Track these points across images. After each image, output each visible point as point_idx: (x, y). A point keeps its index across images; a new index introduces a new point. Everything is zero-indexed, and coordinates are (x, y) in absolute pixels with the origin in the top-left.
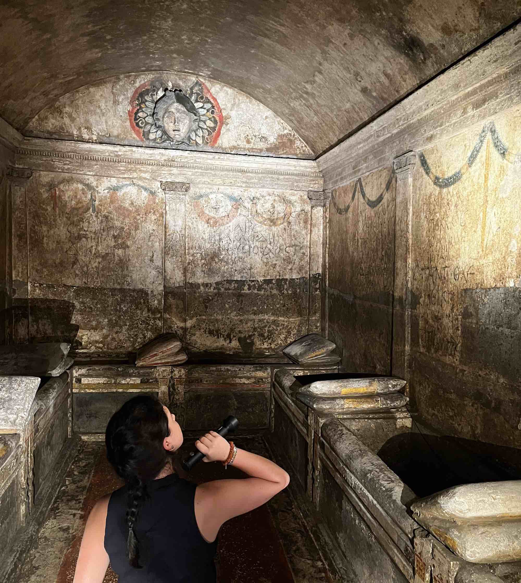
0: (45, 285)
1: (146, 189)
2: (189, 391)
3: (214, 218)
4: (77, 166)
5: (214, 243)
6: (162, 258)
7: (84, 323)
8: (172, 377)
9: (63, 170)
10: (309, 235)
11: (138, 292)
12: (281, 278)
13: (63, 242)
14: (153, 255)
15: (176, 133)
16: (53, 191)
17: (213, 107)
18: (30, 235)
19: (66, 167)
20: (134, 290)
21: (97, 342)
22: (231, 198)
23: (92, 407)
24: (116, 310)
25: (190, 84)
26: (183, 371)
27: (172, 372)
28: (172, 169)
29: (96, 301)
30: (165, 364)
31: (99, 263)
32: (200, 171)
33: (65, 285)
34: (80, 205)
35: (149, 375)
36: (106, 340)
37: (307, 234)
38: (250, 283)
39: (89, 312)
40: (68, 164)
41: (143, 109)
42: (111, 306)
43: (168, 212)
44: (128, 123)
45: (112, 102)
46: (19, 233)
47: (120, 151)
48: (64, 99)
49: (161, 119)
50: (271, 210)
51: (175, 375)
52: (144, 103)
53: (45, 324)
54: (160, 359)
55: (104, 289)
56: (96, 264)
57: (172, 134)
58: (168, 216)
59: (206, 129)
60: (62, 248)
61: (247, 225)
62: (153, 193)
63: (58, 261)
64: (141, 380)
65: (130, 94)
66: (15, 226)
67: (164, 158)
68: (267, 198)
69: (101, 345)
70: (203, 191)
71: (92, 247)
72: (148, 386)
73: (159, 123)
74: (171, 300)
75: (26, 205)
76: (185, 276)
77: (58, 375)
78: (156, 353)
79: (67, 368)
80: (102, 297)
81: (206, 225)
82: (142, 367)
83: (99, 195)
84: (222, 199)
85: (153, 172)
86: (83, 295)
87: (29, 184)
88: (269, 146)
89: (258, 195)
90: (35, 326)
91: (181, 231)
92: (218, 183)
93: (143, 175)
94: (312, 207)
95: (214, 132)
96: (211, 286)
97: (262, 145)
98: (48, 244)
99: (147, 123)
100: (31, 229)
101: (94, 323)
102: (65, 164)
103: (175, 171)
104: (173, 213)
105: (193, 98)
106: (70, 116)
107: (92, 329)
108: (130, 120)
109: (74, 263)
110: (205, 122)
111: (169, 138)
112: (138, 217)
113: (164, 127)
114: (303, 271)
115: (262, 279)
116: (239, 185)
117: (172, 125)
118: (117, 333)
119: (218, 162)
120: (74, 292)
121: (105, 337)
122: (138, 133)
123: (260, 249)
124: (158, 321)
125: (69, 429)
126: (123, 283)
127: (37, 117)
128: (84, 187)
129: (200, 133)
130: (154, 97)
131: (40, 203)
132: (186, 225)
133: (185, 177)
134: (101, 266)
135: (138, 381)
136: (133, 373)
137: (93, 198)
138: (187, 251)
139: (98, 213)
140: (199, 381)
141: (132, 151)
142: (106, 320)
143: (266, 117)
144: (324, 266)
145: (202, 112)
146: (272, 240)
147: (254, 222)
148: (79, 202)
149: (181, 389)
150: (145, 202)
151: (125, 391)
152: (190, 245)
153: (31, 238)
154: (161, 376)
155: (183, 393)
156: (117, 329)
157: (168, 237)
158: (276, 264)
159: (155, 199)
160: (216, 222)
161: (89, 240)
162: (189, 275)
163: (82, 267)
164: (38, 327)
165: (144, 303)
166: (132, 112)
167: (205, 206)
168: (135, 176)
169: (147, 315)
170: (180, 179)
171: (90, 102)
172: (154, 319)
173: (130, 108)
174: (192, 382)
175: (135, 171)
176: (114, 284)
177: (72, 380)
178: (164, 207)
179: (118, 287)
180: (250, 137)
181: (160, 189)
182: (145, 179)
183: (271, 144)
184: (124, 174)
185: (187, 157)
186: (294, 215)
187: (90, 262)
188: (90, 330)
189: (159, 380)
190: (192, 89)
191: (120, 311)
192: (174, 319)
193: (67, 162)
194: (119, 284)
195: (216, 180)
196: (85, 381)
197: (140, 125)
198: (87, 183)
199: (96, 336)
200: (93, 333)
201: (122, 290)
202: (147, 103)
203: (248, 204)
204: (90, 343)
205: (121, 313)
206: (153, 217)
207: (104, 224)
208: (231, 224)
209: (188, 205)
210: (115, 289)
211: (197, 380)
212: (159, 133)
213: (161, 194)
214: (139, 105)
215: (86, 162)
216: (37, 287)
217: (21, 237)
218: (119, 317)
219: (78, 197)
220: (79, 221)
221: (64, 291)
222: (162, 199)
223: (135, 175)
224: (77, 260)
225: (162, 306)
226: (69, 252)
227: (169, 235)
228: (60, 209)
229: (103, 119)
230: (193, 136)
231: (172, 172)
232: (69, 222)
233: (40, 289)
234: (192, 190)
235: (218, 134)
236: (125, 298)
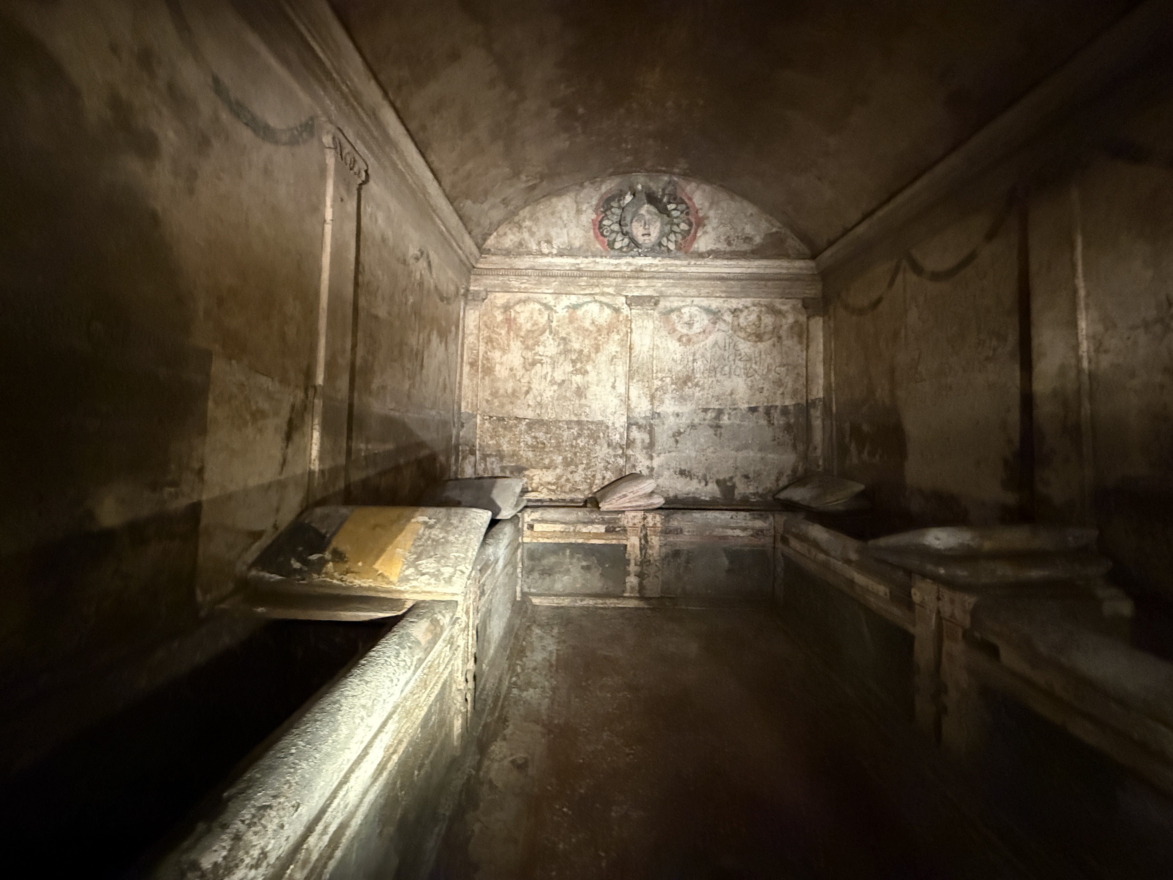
0: (495, 418)
1: (609, 306)
2: (665, 545)
3: (687, 335)
4: (535, 284)
5: (687, 365)
6: (626, 383)
7: (536, 461)
8: (644, 525)
9: (519, 288)
10: (805, 352)
11: (597, 424)
12: (770, 405)
13: (516, 369)
14: (615, 381)
15: (646, 237)
16: (508, 313)
17: (688, 208)
18: (482, 362)
19: (523, 286)
20: (592, 423)
21: (549, 483)
22: (708, 310)
23: (545, 562)
24: (572, 446)
25: (661, 185)
26: (658, 518)
27: (644, 518)
28: (640, 280)
29: (549, 435)
30: (636, 509)
31: (555, 391)
32: (672, 281)
33: (516, 417)
34: (536, 327)
35: (615, 523)
36: (559, 481)
37: (802, 351)
38: (730, 411)
39: (541, 448)
40: (525, 283)
41: (609, 217)
42: (566, 441)
43: (634, 330)
44: (592, 233)
45: (574, 212)
46: (470, 360)
47: (582, 263)
48: (525, 212)
49: (629, 224)
50: (757, 323)
51: (648, 523)
52: (610, 209)
53: (493, 462)
54: (629, 502)
55: (560, 422)
56: (552, 393)
57: (640, 239)
58: (634, 335)
59: (680, 233)
60: (515, 375)
61: (727, 341)
62: (617, 310)
63: (510, 391)
64: (606, 528)
65: (594, 202)
66: (468, 353)
67: (630, 268)
68: (752, 308)
69: (554, 487)
70: (675, 304)
71: (547, 373)
72: (614, 537)
73: (625, 229)
74: (635, 434)
75: (479, 329)
76: (652, 404)
77: (509, 517)
78: (624, 493)
79: (519, 509)
80: (556, 430)
81: (678, 344)
82: (608, 512)
83: (557, 314)
84: (696, 313)
85: (617, 286)
86: (535, 428)
87: (483, 307)
88: (754, 247)
89: (740, 307)
90: (483, 465)
91: (648, 351)
92: (692, 294)
93: (606, 290)
94: (808, 318)
95: (688, 235)
96: (682, 416)
97: (746, 247)
98: (500, 371)
99: (613, 232)
100: (483, 356)
101: (547, 461)
102: (522, 283)
103: (642, 283)
104: (639, 331)
105: (665, 200)
106: (530, 230)
107: (545, 468)
108: (594, 229)
109: (527, 392)
110: (678, 225)
111: (637, 245)
112: (599, 338)
113: (632, 233)
114: (799, 397)
115: (746, 406)
116: (718, 295)
117: (641, 228)
118: (572, 473)
119: (693, 269)
120: (526, 425)
121: (559, 478)
122: (602, 243)
123: (743, 370)
124: (619, 459)
125: (518, 589)
126: (581, 415)
127: (495, 234)
128: (541, 307)
129: (672, 237)
130: (621, 202)
131: (494, 327)
132: (654, 345)
133: (654, 290)
134: (556, 395)
135: (602, 529)
136: (596, 518)
137: (551, 318)
138: (654, 375)
139: (555, 335)
140: (679, 531)
141: (595, 262)
142: (561, 458)
143: (752, 215)
144: (827, 389)
145: (675, 213)
146: (758, 359)
147: (736, 338)
148: (535, 324)
149: (655, 541)
150: (608, 320)
151: (586, 542)
152: (659, 366)
153: (483, 365)
154: (631, 525)
155: (658, 547)
156: (572, 468)
157: (633, 359)
158: (763, 388)
159: (618, 317)
160: (689, 340)
161: (545, 365)
162: (656, 403)
163: (535, 397)
164: (486, 465)
165: (604, 437)
166: (596, 220)
167: (676, 321)
168: (598, 292)
169: (606, 451)
170: (648, 292)
171: (553, 214)
172: (615, 456)
173: (594, 216)
174: (670, 532)
175: (597, 286)
176: (570, 415)
177: (523, 526)
178: (629, 326)
179: (576, 419)
180: (731, 239)
181: (625, 305)
182: (609, 294)
183: (757, 245)
184: (584, 289)
185: (657, 266)
186: (785, 327)
187: (545, 390)
188: (542, 469)
189: (628, 529)
190: (663, 190)
191: (576, 447)
192: (638, 456)
193: (524, 281)
194: (576, 415)
195: (690, 291)
196: (538, 527)
197: (605, 233)
198: (544, 302)
199: (549, 476)
200: (546, 473)
201: (579, 423)
202: (613, 210)
203: (728, 317)
204: (542, 485)
205: (578, 450)
206: (617, 337)
207: (562, 347)
208: (707, 341)
209: (656, 322)
210: (571, 421)
211: (677, 530)
212: (626, 241)
213: (626, 310)
214: (604, 212)
215: (544, 279)
216: (486, 420)
217: (473, 364)
218: (575, 454)
219: (535, 318)
220: (535, 345)
221: (515, 425)
222: (627, 316)
223: (597, 290)
224: (530, 388)
225: (625, 443)
226: (522, 380)
227: (635, 356)
228: (514, 333)
229: (565, 231)
230: (664, 241)
231: (639, 285)
232: (524, 347)
233: (490, 423)
234: (662, 304)
235: (695, 238)
236: (582, 431)
